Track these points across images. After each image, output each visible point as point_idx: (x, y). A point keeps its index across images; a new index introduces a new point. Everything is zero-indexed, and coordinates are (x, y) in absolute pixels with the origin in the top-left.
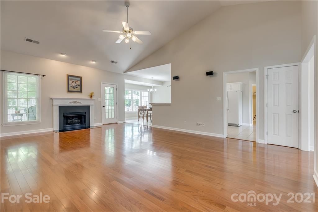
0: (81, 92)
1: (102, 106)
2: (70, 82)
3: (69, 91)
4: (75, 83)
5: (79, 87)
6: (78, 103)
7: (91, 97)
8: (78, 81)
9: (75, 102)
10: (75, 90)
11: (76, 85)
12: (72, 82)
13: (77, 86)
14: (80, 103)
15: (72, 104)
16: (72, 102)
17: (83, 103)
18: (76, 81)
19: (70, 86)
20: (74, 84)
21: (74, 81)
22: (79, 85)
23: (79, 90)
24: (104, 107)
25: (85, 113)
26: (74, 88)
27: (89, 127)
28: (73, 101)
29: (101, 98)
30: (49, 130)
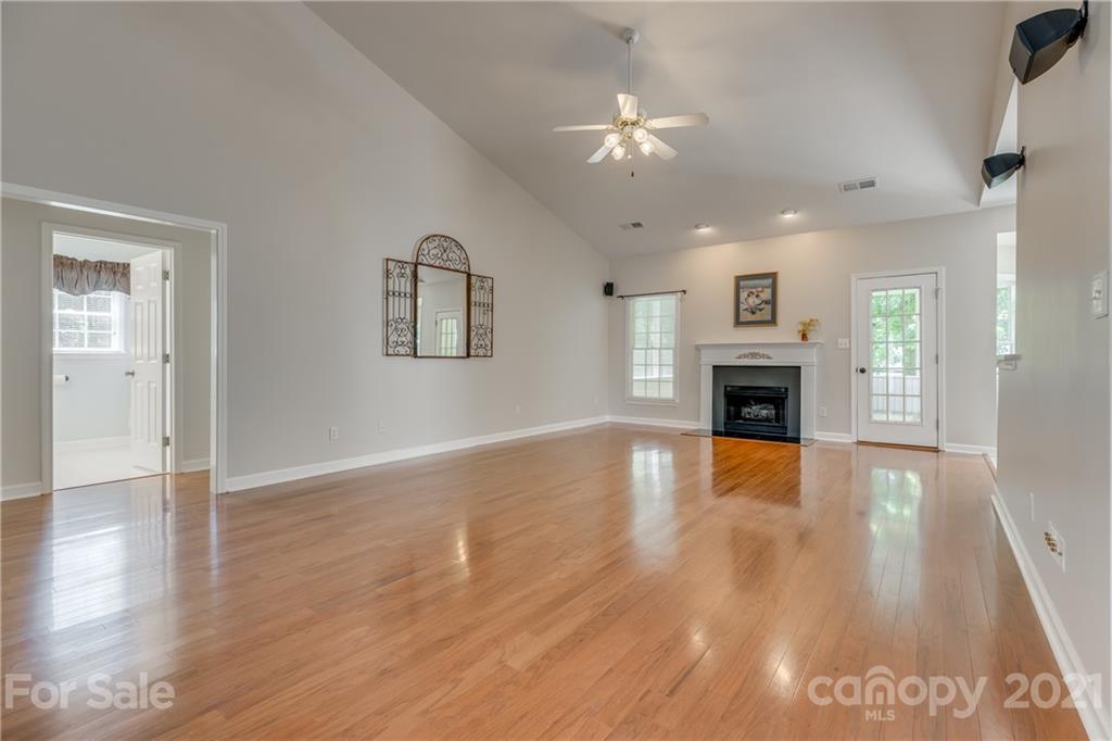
0: (773, 321)
1: (853, 369)
2: (743, 295)
3: (738, 323)
4: (757, 296)
5: (769, 307)
6: (763, 356)
7: (804, 337)
8: (766, 290)
9: (754, 355)
10: (758, 317)
11: (758, 301)
12: (749, 296)
13: (762, 306)
14: (769, 358)
15: (746, 360)
16: (745, 356)
17: (779, 359)
18: (760, 289)
19: (743, 307)
20: (753, 301)
21: (753, 290)
22: (766, 302)
23: (769, 318)
24: (863, 371)
25: (786, 389)
26: (753, 313)
27: (797, 440)
28: (747, 351)
29: (850, 337)
30: (689, 425)
